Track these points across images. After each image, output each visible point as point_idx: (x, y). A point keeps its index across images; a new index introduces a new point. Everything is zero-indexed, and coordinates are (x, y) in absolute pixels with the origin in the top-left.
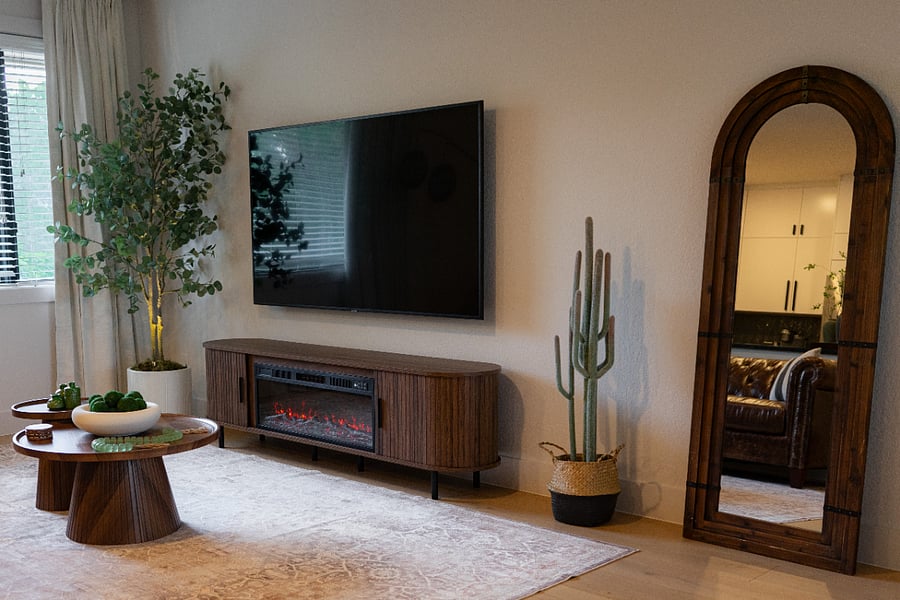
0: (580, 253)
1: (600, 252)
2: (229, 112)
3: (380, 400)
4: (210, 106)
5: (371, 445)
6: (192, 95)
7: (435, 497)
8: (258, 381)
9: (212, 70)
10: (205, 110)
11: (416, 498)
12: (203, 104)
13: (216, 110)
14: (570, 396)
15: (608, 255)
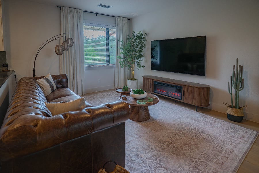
0: (234, 66)
1: (240, 66)
2: (146, 38)
3: (184, 91)
4: (143, 37)
5: (181, 99)
6: (140, 35)
7: (197, 111)
8: (154, 84)
9: (143, 31)
10: (142, 37)
11: (192, 111)
12: (142, 36)
13: (144, 37)
14: (231, 94)
15: (242, 66)
